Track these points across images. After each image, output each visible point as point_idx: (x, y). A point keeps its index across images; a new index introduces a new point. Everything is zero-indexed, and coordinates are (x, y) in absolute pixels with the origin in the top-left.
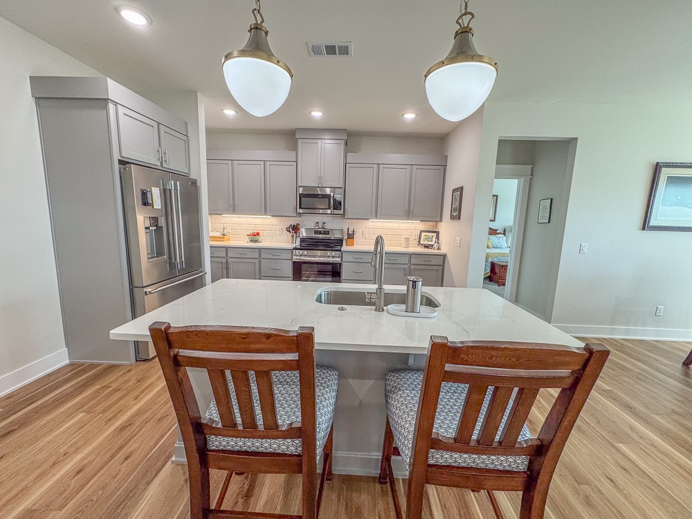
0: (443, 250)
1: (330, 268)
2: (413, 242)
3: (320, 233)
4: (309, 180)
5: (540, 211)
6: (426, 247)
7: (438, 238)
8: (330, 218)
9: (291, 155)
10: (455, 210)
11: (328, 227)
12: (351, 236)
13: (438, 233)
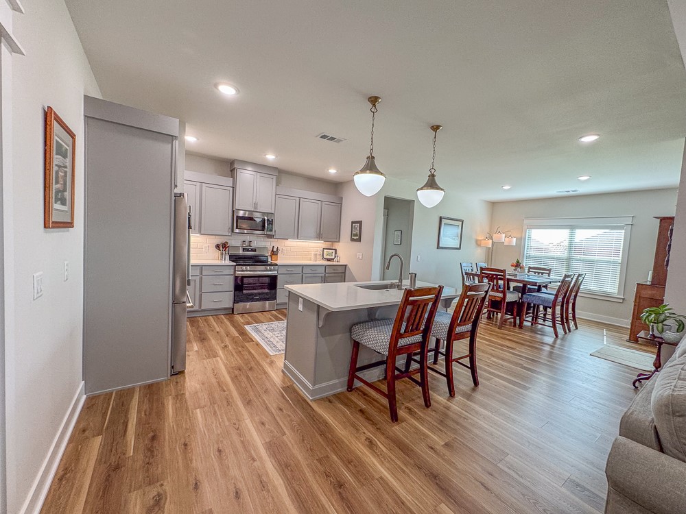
0: (342, 263)
1: (267, 280)
2: (320, 257)
3: (248, 250)
4: (244, 206)
5: (395, 237)
6: (329, 260)
7: (336, 253)
8: (256, 237)
9: (229, 181)
10: (355, 235)
11: (254, 245)
12: (274, 253)
13: (335, 250)
